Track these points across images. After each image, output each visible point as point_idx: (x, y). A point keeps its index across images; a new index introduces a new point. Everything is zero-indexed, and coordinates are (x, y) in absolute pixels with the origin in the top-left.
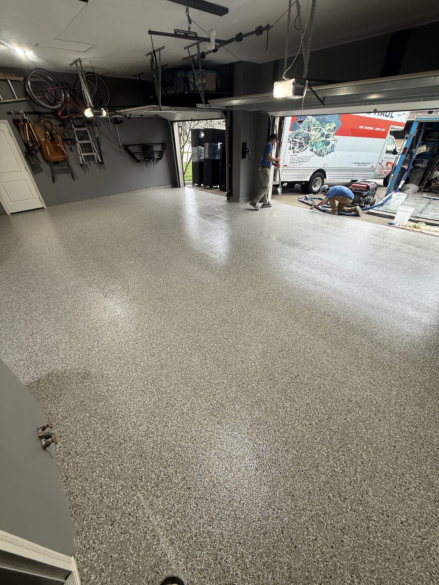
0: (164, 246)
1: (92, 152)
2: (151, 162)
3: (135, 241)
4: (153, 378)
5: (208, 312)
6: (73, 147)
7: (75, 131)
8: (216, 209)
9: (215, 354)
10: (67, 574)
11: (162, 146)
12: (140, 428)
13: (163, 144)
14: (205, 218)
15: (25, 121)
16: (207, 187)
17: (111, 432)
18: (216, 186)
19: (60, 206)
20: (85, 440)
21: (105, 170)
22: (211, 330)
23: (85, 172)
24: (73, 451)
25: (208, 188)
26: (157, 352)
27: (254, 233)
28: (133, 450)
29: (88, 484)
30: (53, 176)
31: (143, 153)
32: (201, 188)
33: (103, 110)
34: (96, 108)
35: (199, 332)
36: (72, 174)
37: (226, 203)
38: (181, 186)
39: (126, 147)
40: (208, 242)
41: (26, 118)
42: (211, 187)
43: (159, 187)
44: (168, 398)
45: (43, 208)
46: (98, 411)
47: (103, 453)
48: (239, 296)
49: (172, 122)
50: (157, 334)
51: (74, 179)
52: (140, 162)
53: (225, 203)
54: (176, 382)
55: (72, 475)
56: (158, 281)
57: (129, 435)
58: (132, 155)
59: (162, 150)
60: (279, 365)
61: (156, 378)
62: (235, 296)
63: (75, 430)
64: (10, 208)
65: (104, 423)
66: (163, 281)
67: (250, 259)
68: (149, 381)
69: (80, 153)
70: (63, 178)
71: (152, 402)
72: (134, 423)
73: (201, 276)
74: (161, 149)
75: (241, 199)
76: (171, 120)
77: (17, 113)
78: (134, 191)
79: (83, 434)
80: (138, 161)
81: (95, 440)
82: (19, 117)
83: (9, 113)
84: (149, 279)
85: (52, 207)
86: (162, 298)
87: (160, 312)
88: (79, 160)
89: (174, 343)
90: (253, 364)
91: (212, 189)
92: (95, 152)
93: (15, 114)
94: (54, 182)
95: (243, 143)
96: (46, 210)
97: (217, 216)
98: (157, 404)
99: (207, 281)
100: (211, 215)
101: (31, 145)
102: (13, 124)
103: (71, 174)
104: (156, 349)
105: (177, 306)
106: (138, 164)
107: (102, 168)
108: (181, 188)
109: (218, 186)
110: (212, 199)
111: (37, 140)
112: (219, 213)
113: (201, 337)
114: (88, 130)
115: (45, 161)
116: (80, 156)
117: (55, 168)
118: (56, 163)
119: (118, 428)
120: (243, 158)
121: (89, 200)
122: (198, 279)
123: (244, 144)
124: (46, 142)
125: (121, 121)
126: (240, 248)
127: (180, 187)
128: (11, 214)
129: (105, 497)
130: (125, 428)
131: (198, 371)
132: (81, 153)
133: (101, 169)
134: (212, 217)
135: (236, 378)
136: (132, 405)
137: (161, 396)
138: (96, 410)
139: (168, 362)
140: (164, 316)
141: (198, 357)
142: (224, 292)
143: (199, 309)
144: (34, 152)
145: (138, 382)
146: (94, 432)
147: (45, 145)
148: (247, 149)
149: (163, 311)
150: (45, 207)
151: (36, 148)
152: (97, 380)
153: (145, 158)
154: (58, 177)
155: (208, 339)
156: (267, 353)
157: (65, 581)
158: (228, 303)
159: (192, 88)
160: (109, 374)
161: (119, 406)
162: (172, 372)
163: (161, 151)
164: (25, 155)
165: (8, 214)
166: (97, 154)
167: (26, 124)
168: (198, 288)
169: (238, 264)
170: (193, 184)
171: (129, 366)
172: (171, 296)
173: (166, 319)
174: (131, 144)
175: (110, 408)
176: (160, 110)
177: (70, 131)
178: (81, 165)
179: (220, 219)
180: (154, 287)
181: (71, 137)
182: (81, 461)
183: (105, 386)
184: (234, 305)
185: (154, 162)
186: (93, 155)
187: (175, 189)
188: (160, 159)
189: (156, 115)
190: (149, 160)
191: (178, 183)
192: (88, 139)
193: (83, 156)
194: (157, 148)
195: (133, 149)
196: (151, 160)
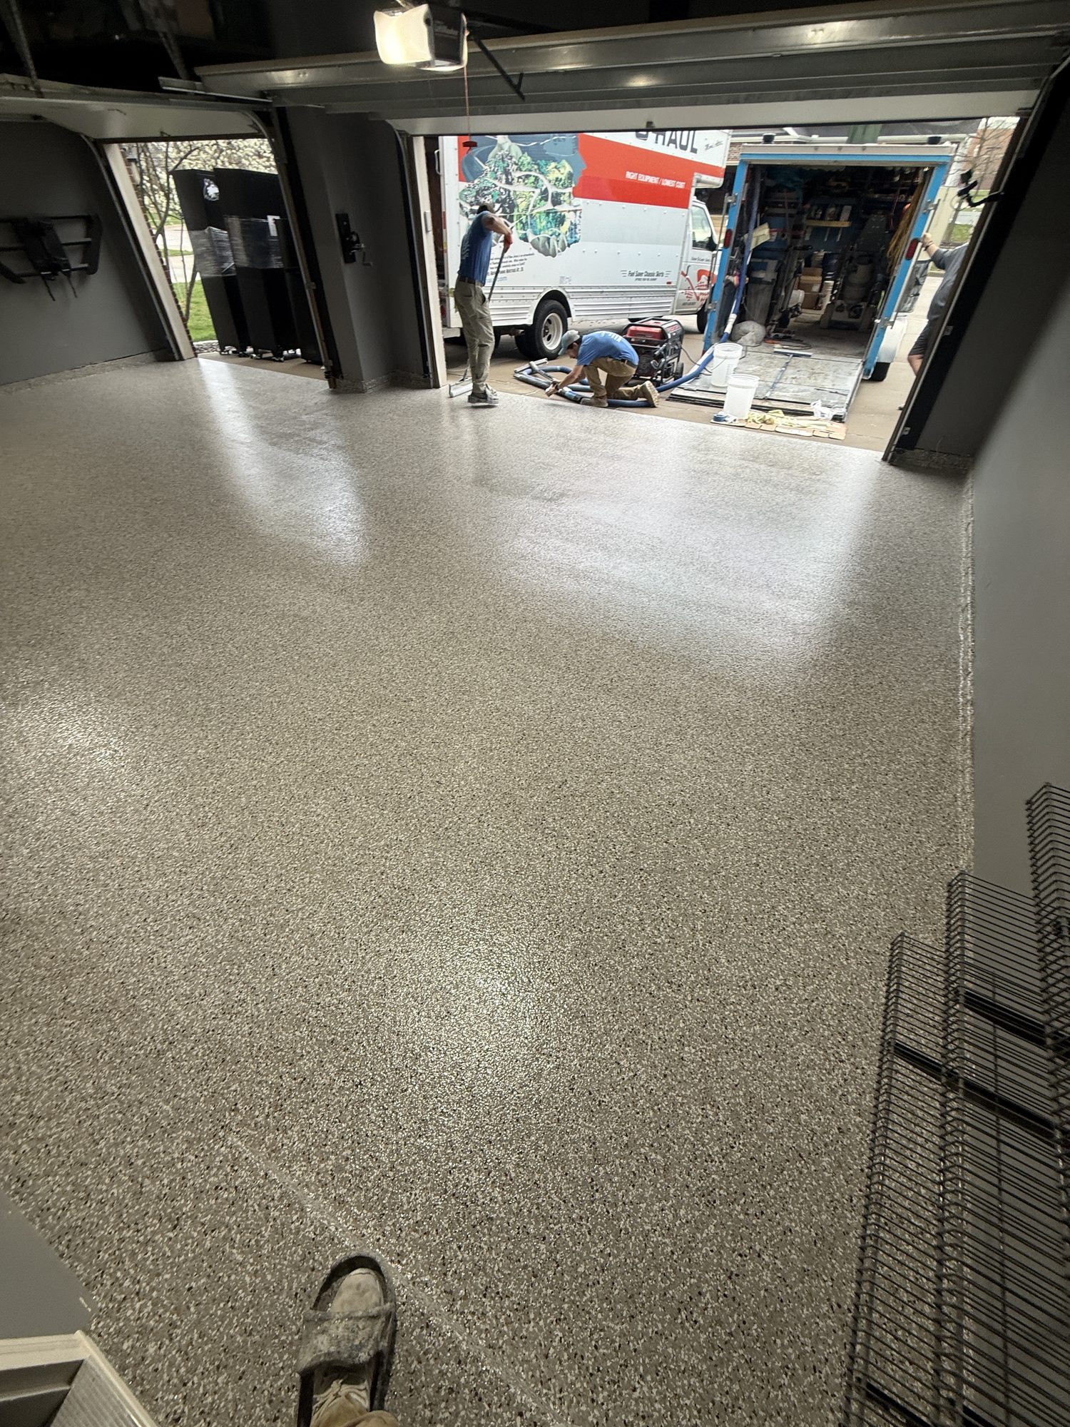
0: (170, 536)
2: (62, 281)
3: (72, 533)
4: (213, 878)
5: (330, 688)
8: (304, 417)
9: (368, 783)
10: (71, 1371)
11: (88, 227)
12: (204, 1002)
13: (88, 221)
14: (275, 444)
16: (264, 356)
17: (124, 1037)
18: (291, 352)
20: (51, 1080)
22: (347, 729)
24: (22, 1115)
25: (269, 359)
26: (210, 814)
27: (417, 471)
28: (197, 1055)
29: (89, 1173)
31: (25, 248)
32: (249, 359)
35: (316, 739)
37: (329, 397)
38: (185, 357)
40: (298, 509)
42: (278, 354)
43: (113, 363)
44: (265, 912)
46: (73, 999)
47: (116, 1090)
48: (405, 635)
49: (102, 144)
50: (202, 771)
52: (23, 282)
53: (326, 398)
54: (279, 872)
55: (33, 1170)
56: (172, 632)
57: (178, 1026)
59: (89, 239)
60: (521, 769)
61: (224, 877)
62: (394, 637)
63: (12, 1065)
65: (97, 1022)
66: (188, 632)
67: (418, 539)
68: (205, 887)
71: (224, 936)
72: (186, 995)
73: (296, 601)
74: (87, 236)
75: (368, 383)
76: (94, 136)
78: (32, 381)
79: (40, 1067)
80: (17, 279)
81: (84, 1069)
84: (144, 632)
86: (197, 676)
87: (198, 712)
89: (255, 782)
90: (463, 783)
91: (280, 361)
95: (337, 216)
97: (311, 434)
98: (240, 935)
99: (314, 612)
100: (292, 435)
104: (207, 809)
105: (242, 688)
106: (19, 289)
108: (187, 363)
109: (298, 352)
110: (285, 389)
112: (315, 426)
113: (323, 752)
119: (144, 1020)
120: (346, 261)
122: (289, 610)
123: (342, 219)
126: (387, 514)
127: (181, 359)
129: (147, 1182)
130: (163, 1016)
131: (331, 830)
134: (297, 439)
135: (429, 821)
136: (170, 958)
137: (247, 913)
138: (65, 998)
139: (249, 832)
140: (210, 721)
141: (324, 798)
142: (365, 631)
143: (304, 684)
145: (174, 898)
146: (74, 1052)
148: (353, 233)
149: (207, 709)
152: (47, 926)
153: (35, 267)
155: (344, 752)
156: (491, 751)
157: (68, 1388)
158: (380, 656)
159: (134, 25)
160: (82, 902)
161: (131, 971)
162: (265, 851)
163: (87, 243)
168: (292, 632)
169: (388, 557)
170: (222, 349)
171: (136, 869)
172: (220, 666)
173: (220, 728)
175: (106, 983)
176: (40, 94)
179: (321, 443)
180: (165, 650)
182: (54, 1130)
183: (76, 934)
184: (396, 659)
185: (74, 281)
187: (168, 365)
188: (92, 270)
189: (36, 117)
190: (55, 274)
191: (174, 350)
194: (71, 234)
196: (61, 273)
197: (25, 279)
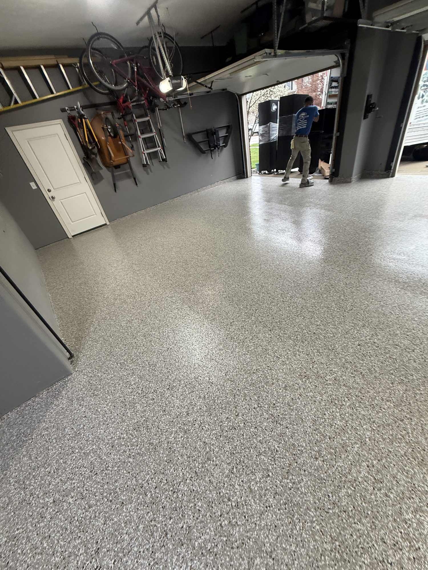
1: (155, 147)
2: (215, 152)
6: (134, 144)
7: (136, 123)
11: (227, 130)
13: (228, 127)
15: (82, 116)
19: (123, 219)
21: (168, 167)
23: (148, 174)
30: (115, 184)
31: (208, 141)
33: (183, 79)
34: (175, 76)
36: (135, 179)
38: (249, 176)
39: (189, 137)
41: (82, 112)
43: (223, 181)
45: (106, 224)
49: (241, 96)
51: (137, 185)
52: (205, 153)
58: (196, 145)
59: (227, 134)
64: (71, 229)
69: (142, 150)
70: (125, 184)
74: (226, 133)
75: (354, 178)
76: (240, 93)
77: (72, 109)
78: (199, 190)
80: (203, 152)
82: (75, 114)
83: (63, 110)
85: (115, 222)
88: (141, 159)
92: (159, 147)
93: (70, 111)
94: (115, 191)
95: (368, 96)
96: (109, 226)
101: (90, 148)
102: (68, 123)
103: (133, 179)
106: (203, 156)
107: (165, 166)
108: (249, 178)
111: (97, 140)
114: (150, 120)
115: (106, 167)
116: (143, 155)
117: (117, 173)
118: (117, 167)
120: (364, 118)
121: (153, 207)
123: (370, 97)
124: (106, 141)
125: (185, 103)
127: (247, 177)
128: (73, 236)
132: (144, 151)
133: (164, 168)
144: (93, 156)
147: (106, 144)
148: (374, 103)
150: (108, 223)
151: (96, 150)
153: (210, 147)
154: (120, 184)
163: (227, 136)
164: (83, 162)
165: (70, 237)
166: (161, 150)
167: (83, 120)
170: (260, 172)
174: (194, 131)
177: (131, 124)
178: (144, 166)
181: (132, 132)
185: (219, 150)
186: (157, 152)
187: (241, 180)
188: (225, 146)
189: (223, 90)
190: (215, 149)
191: (245, 173)
192: (151, 131)
193: (146, 154)
194: (222, 133)
195: (198, 138)
196: (217, 148)
197: (206, 152)
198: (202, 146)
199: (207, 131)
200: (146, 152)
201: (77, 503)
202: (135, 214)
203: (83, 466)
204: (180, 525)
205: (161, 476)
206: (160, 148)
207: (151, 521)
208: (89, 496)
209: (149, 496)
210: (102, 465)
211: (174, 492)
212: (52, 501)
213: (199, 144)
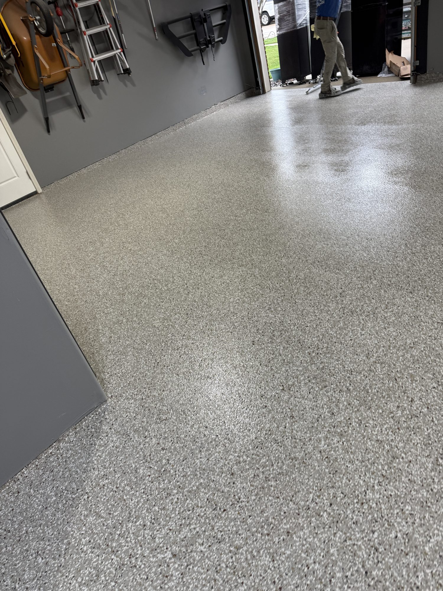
1: (111, 49)
2: (208, 52)
7: (77, 9)
11: (224, 14)
13: (224, 9)
19: (64, 181)
21: (134, 85)
23: (100, 97)
30: (47, 120)
31: (195, 34)
36: (80, 107)
38: (266, 91)
39: (164, 29)
43: (225, 102)
45: (36, 193)
51: (83, 118)
52: (192, 55)
58: (175, 43)
59: (225, 21)
69: (91, 57)
74: (222, 20)
78: (186, 121)
80: (188, 54)
85: (52, 187)
88: (88, 73)
92: (117, 49)
94: (48, 131)
96: (41, 195)
101: (5, 57)
103: (76, 109)
106: (189, 60)
107: (128, 83)
108: (267, 94)
111: (14, 43)
114: (100, 3)
115: (30, 89)
116: (92, 63)
117: (49, 100)
118: (49, 88)
121: (113, 157)
124: (32, 42)
127: (264, 92)
132: (93, 57)
133: (126, 85)
144: (8, 72)
147: (32, 47)
150: (40, 190)
151: (12, 61)
153: (198, 44)
154: (56, 118)
163: (223, 24)
166: (120, 53)
170: (284, 82)
177: (68, 12)
178: (95, 83)
185: (214, 49)
186: (113, 58)
188: (222, 42)
190: (207, 47)
191: (260, 84)
192: (102, 22)
193: (96, 62)
194: (217, 20)
195: (178, 30)
196: (210, 46)
197: (192, 53)
198: (186, 43)
199: (191, 17)
200: (97, 58)
201: (215, 548)
202: (84, 171)
203: (198, 506)
204: (393, 535)
205: (332, 491)
206: (120, 51)
207: (345, 541)
208: (229, 537)
209: (325, 515)
210: (227, 498)
211: (362, 504)
212: (170, 556)
213: (181, 40)
